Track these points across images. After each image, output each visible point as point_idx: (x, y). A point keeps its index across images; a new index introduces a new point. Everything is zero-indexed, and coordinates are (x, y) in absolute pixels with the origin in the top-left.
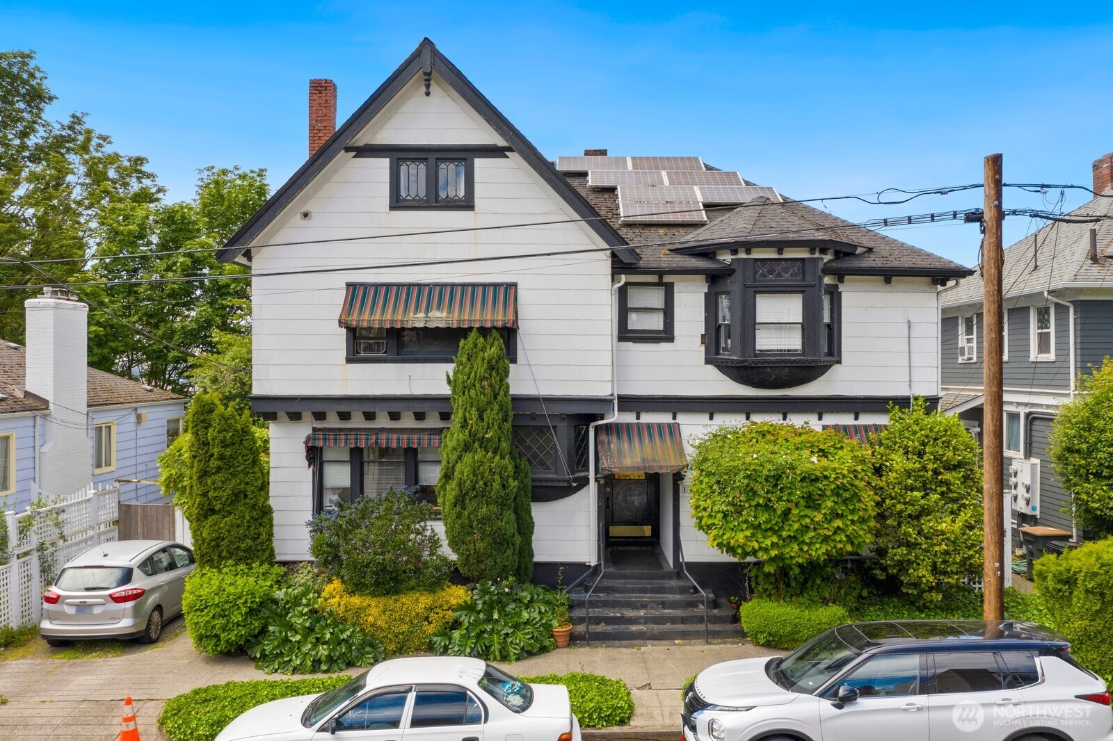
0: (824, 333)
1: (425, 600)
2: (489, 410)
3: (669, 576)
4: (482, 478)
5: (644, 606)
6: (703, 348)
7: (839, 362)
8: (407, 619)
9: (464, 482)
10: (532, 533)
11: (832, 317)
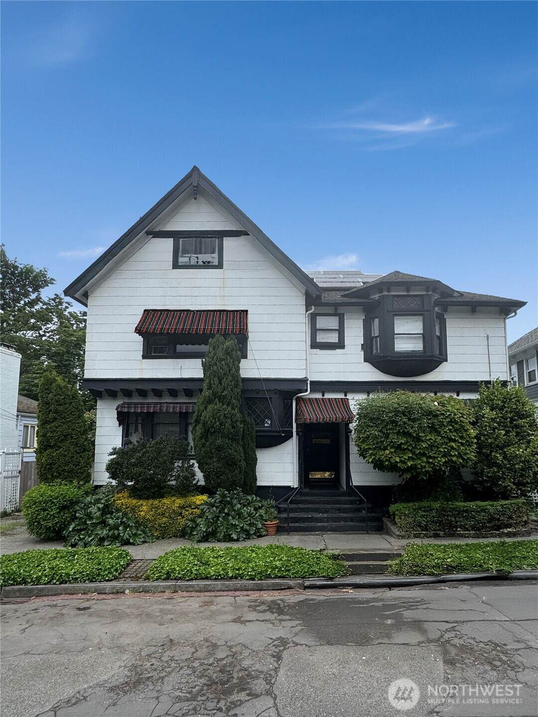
0: (436, 342)
1: (179, 501)
2: (225, 379)
3: (344, 494)
4: (219, 420)
5: (327, 512)
6: (363, 353)
7: (446, 360)
8: (167, 514)
9: (207, 422)
10: (256, 464)
11: (441, 333)
